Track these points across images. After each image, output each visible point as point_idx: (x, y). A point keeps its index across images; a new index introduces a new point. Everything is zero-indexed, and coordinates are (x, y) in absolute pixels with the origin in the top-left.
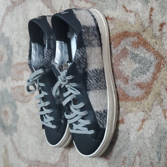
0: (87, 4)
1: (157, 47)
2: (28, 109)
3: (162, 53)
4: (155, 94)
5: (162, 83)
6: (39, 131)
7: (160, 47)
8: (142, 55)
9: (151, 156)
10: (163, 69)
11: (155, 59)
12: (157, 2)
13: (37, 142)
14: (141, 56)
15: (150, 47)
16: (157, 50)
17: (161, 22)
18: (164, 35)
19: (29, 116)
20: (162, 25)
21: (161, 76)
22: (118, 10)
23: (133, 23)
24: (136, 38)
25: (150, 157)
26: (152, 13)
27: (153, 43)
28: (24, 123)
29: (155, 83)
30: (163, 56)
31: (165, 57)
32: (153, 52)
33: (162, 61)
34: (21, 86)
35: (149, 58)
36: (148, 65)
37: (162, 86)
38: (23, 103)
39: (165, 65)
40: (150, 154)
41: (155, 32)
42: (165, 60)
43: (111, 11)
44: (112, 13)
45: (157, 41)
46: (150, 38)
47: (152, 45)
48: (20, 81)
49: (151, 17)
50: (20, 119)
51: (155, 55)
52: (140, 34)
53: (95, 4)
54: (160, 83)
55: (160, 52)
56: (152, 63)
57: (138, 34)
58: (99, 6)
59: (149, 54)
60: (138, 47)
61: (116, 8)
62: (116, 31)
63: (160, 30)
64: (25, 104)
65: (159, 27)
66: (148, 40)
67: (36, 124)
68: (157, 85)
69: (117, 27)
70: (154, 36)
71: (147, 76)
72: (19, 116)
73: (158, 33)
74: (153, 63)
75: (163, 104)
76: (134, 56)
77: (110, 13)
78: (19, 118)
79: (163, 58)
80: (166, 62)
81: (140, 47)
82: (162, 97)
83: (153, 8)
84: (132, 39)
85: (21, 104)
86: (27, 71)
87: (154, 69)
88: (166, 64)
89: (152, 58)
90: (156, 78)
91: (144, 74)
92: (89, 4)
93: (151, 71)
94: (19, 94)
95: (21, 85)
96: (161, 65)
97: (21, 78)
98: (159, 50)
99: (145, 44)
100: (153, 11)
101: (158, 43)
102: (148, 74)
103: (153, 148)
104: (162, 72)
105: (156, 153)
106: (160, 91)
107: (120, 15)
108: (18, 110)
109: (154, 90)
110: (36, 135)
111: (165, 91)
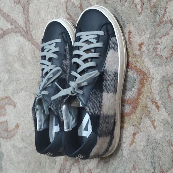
1: (138, 65)
2: (14, 144)
3: (144, 69)
4: (142, 108)
5: (147, 96)
6: (27, 166)
7: (142, 65)
9: (146, 167)
10: (147, 84)
11: (138, 76)
12: (134, 26)
15: (132, 66)
16: (138, 68)
17: (140, 43)
18: (144, 54)
19: (15, 152)
20: (141, 45)
21: (145, 90)
25: (145, 169)
26: (130, 36)
27: (134, 62)
28: (10, 160)
29: (141, 97)
30: (145, 72)
31: (147, 72)
32: (135, 70)
33: (145, 77)
34: (4, 121)
35: (132, 76)
36: (132, 82)
37: (147, 99)
38: (7, 139)
39: (148, 80)
40: (144, 166)
41: (135, 52)
42: (147, 75)
45: (138, 60)
47: (134, 64)
48: (3, 116)
49: (130, 39)
50: (5, 156)
51: (137, 72)
54: (145, 96)
55: (142, 69)
56: (136, 79)
59: (132, 72)
63: (140, 50)
64: (10, 139)
65: (138, 48)
67: (24, 158)
68: (142, 98)
70: (135, 56)
71: (132, 92)
72: (4, 154)
74: (137, 79)
75: (151, 116)
78: (3, 155)
79: (145, 74)
80: (148, 77)
82: (149, 109)
83: (131, 31)
85: (4, 140)
86: (9, 105)
87: (138, 85)
88: (148, 79)
89: (135, 75)
90: (141, 92)
91: (130, 91)
93: (135, 87)
94: (3, 130)
95: (4, 120)
96: (145, 81)
97: (3, 113)
98: (140, 68)
100: (131, 34)
101: (139, 61)
102: (133, 90)
103: (147, 159)
104: (146, 87)
105: (150, 163)
106: (147, 104)
108: (2, 148)
109: (141, 104)
110: (24, 171)
111: (151, 103)
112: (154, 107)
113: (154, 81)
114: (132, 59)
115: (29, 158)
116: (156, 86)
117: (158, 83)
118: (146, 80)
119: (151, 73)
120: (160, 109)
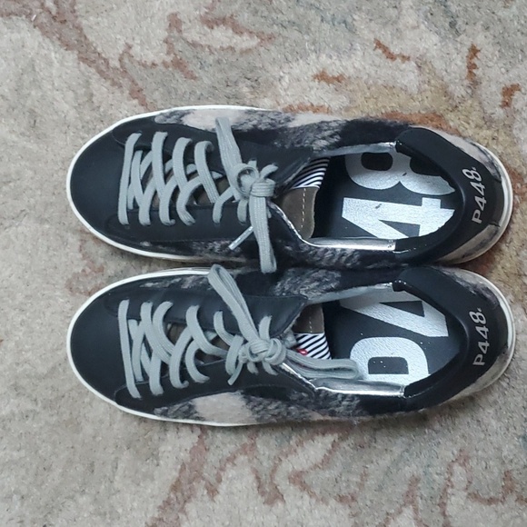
0: (237, 37)
7: (509, 150)
9: (505, 453)
12: (488, 34)
17: (508, 84)
18: (518, 117)
20: (509, 92)
22: (359, 53)
23: (414, 90)
25: (500, 458)
26: (475, 61)
27: (485, 139)
30: (519, 171)
31: (525, 173)
33: (519, 185)
40: (499, 449)
41: (489, 110)
42: (526, 180)
43: (334, 58)
44: (337, 63)
45: (496, 134)
46: (473, 125)
49: (474, 71)
52: (440, 117)
53: (271, 38)
54: (516, 243)
57: (433, 119)
58: (287, 44)
61: (352, 48)
62: (356, 112)
63: (506, 104)
65: (500, 98)
68: (506, 251)
69: (359, 102)
70: (488, 121)
73: (500, 113)
77: (331, 65)
79: (519, 177)
83: (478, 48)
92: (246, 36)
96: (515, 197)
100: (478, 54)
101: (500, 139)
103: (508, 430)
105: (521, 440)
106: (520, 265)
107: (367, 67)
109: (500, 267)
114: (477, 130)
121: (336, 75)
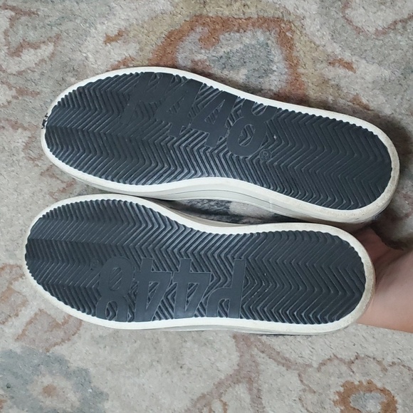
0: (39, 51)
1: (252, 12)
2: (93, 337)
3: (270, 13)
4: (318, 88)
5: (314, 61)
6: (154, 351)
7: (259, 7)
8: (238, 46)
10: (296, 37)
11: (268, 33)
13: (168, 372)
14: (237, 51)
15: (241, 22)
16: (256, 16)
19: (107, 347)
21: (301, 52)
22: (118, 8)
23: (170, 8)
24: (199, 29)
27: (239, 10)
28: (108, 369)
29: (301, 70)
30: (277, 16)
31: (281, 15)
32: (253, 26)
33: (283, 25)
34: (36, 314)
35: (254, 42)
36: (263, 54)
37: (318, 66)
38: (69, 340)
39: (293, 28)
42: (285, 19)
43: (106, 22)
44: (110, 24)
45: (244, 2)
46: (225, 7)
47: (242, 16)
48: (24, 308)
50: (92, 370)
51: (260, 26)
52: (201, 16)
53: (58, 37)
54: (309, 64)
55: (265, 15)
56: (267, 44)
57: (197, 20)
58: (71, 34)
59: (249, 34)
60: (218, 40)
61: (111, 8)
62: (148, 48)
64: (77, 335)
66: (227, 13)
67: (135, 345)
68: (307, 72)
69: (144, 41)
71: (276, 73)
72: (85, 368)
74: (269, 42)
75: (345, 91)
76: (223, 61)
77: (107, 28)
78: (86, 371)
79: (278, 20)
80: (290, 22)
81: (221, 37)
82: (333, 83)
84: (194, 37)
85: (65, 346)
86: (20, 279)
87: (280, 51)
88: (292, 25)
89: (261, 36)
90: (295, 62)
91: (270, 75)
92: (43, 47)
93: (276, 59)
94: (46, 332)
95: (32, 314)
96: (287, 34)
97: (19, 302)
98: (261, 14)
99: (226, 24)
101: (249, 3)
102: (274, 68)
104: (297, 44)
106: (322, 75)
107: (130, 14)
108: (71, 361)
109: (310, 84)
110: (154, 363)
111: (330, 67)
112: (341, 71)
113: (307, 22)
114: (230, 7)
115: (146, 337)
116: (318, 27)
117: (318, 21)
118: (290, 29)
119: (291, 9)
120: (354, 66)
121: (116, 33)
